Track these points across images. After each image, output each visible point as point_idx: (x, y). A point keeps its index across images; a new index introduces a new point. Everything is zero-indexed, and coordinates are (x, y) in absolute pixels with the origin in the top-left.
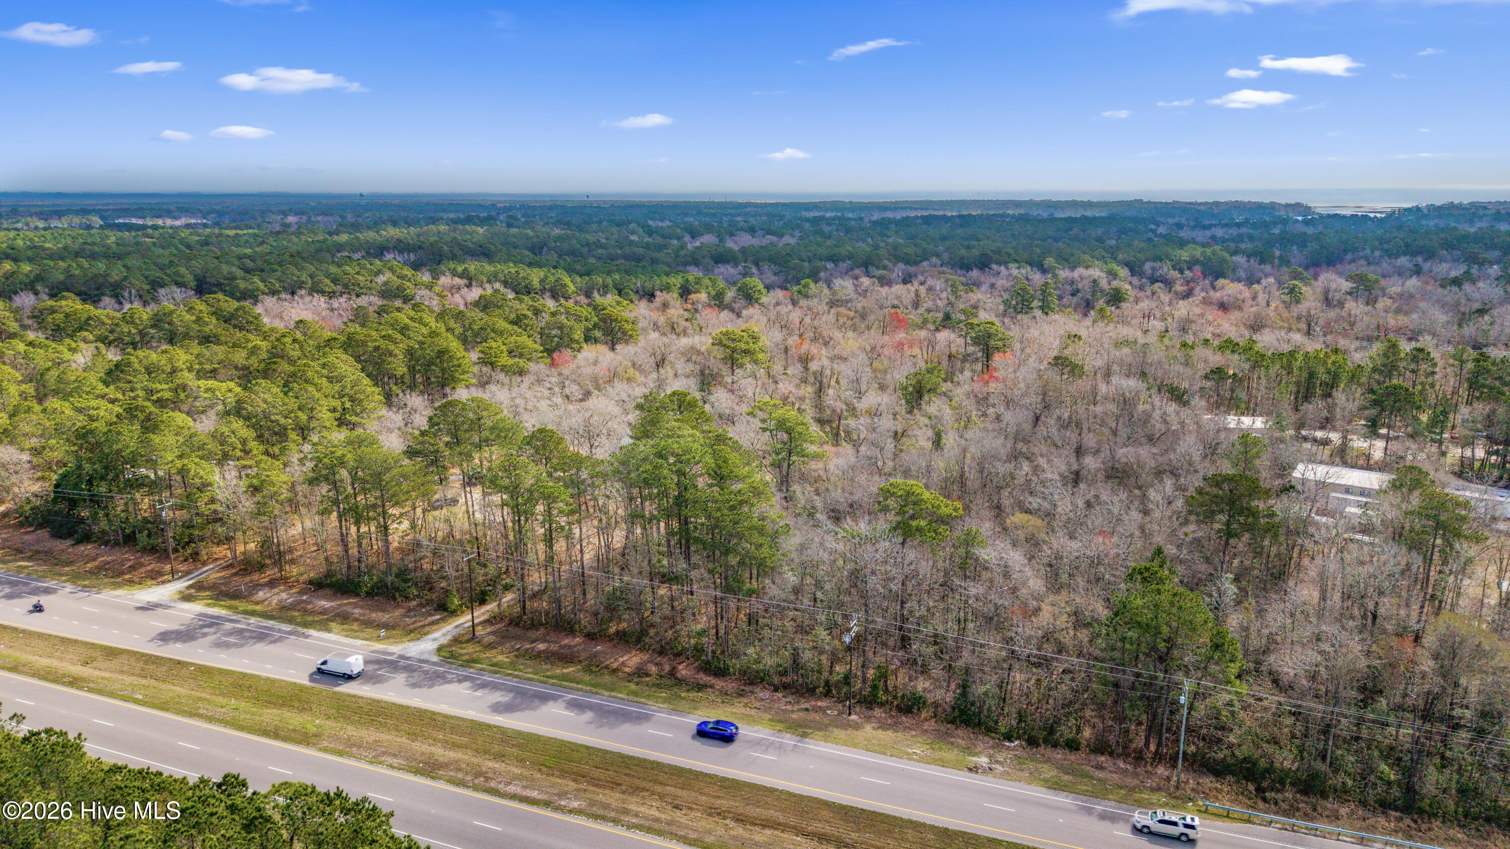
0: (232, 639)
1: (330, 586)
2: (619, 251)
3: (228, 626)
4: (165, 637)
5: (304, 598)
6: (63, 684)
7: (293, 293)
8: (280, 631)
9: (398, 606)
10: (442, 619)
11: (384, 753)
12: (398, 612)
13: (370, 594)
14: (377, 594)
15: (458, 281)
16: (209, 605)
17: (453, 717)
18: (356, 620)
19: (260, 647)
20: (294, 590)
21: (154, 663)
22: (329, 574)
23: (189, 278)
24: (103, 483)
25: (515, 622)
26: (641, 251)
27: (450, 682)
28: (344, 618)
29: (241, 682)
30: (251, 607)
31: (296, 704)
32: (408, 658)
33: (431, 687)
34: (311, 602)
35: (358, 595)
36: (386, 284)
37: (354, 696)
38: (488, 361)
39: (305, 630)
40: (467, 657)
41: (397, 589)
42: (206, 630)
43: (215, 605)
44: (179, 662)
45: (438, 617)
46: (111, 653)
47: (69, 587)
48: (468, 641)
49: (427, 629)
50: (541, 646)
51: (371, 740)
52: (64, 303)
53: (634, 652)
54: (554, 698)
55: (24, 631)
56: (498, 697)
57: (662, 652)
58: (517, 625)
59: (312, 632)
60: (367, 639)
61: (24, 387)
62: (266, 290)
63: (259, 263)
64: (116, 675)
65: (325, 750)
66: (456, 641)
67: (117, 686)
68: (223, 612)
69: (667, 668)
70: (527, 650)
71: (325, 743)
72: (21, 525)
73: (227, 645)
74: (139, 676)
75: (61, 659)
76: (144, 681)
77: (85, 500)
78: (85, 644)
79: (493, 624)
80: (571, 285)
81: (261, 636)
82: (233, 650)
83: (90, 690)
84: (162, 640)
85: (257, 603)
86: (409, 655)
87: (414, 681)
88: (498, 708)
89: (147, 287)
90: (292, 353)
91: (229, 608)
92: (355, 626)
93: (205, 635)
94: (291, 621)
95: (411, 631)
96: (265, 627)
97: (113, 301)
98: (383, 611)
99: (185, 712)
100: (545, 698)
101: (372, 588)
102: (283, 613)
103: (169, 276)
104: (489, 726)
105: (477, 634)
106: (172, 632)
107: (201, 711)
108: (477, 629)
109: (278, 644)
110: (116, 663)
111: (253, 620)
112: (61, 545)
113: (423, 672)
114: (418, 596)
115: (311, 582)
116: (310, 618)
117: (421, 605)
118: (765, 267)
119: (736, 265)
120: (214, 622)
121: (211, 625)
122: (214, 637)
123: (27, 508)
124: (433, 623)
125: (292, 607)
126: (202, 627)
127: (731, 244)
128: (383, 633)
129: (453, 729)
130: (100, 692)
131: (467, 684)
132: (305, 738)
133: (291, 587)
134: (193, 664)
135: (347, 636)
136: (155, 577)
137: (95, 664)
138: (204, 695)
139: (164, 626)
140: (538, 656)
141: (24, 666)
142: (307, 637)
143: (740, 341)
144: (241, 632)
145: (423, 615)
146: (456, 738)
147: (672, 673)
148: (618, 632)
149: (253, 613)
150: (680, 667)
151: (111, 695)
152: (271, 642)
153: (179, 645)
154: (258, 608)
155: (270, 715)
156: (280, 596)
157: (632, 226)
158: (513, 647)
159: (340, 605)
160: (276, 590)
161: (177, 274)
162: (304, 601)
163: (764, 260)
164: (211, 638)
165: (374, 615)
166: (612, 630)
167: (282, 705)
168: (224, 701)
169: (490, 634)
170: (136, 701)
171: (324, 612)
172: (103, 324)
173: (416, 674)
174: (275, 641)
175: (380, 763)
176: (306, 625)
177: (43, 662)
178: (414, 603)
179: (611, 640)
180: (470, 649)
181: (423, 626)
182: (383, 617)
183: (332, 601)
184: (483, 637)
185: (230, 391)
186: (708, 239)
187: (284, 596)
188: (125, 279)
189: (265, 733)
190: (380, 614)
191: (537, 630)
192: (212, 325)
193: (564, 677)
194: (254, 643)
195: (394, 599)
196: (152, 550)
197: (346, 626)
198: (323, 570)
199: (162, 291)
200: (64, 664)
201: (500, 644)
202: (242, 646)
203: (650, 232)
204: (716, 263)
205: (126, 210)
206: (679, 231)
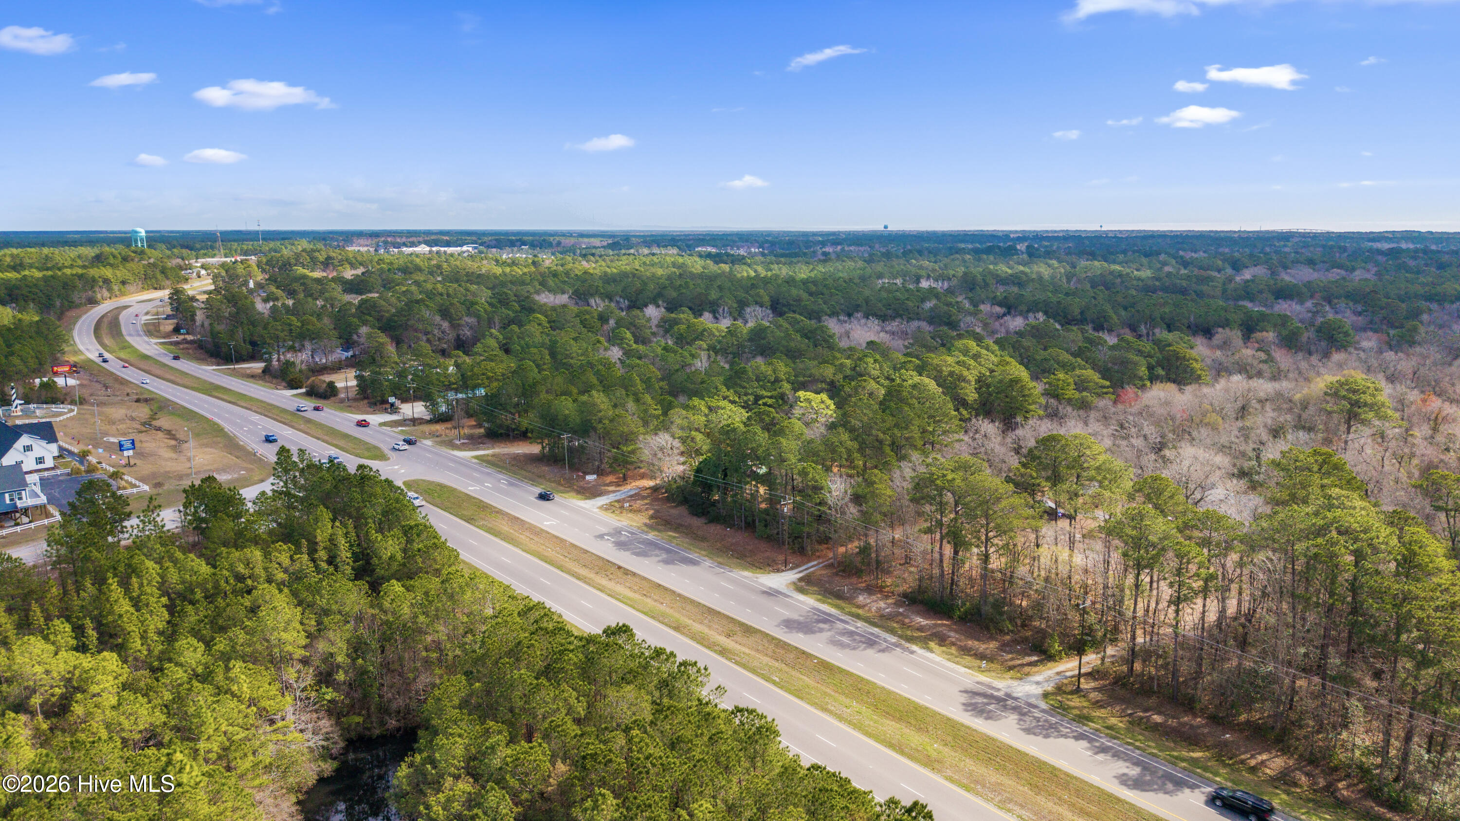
0: (845, 640)
1: (922, 602)
2: (1157, 283)
3: (840, 625)
4: (790, 625)
5: (901, 610)
6: (715, 651)
7: (850, 315)
8: (885, 641)
9: (992, 638)
10: (1040, 661)
11: (1011, 801)
12: (993, 645)
13: (964, 619)
14: (970, 621)
15: (998, 310)
16: (819, 600)
17: (1076, 778)
18: (953, 644)
19: (870, 652)
20: (890, 601)
21: (783, 648)
22: (921, 590)
23: (766, 299)
24: (735, 475)
25: (1120, 682)
26: (1184, 283)
27: (1065, 736)
28: (942, 640)
29: (860, 686)
30: (854, 610)
31: (913, 722)
32: (1016, 699)
33: (1047, 736)
34: (907, 617)
35: (950, 617)
36: (932, 309)
37: (968, 728)
38: (1053, 393)
39: (907, 645)
40: (1076, 712)
41: (992, 620)
42: (822, 625)
43: (824, 602)
44: (804, 652)
45: (1035, 658)
46: (748, 630)
47: (708, 563)
48: (1072, 693)
49: (1027, 669)
50: (1157, 718)
51: (993, 780)
52: (682, 316)
53: (1274, 753)
54: (1193, 787)
55: (679, 595)
56: (1122, 767)
57: (1312, 761)
58: (1124, 685)
59: (914, 648)
60: (969, 668)
61: (661, 384)
62: (829, 312)
63: (821, 287)
64: (753, 653)
65: (950, 779)
66: (1059, 689)
67: (756, 664)
68: (833, 611)
69: (1322, 782)
70: (1141, 718)
71: (949, 773)
72: (668, 500)
73: (842, 645)
74: (772, 657)
75: (710, 627)
76: (777, 664)
77: (719, 487)
78: (728, 617)
79: (1095, 679)
80: (1114, 317)
81: (871, 643)
82: (847, 650)
83: (737, 663)
84: (787, 627)
85: (859, 607)
86: (1015, 695)
87: (1026, 726)
88: (1124, 780)
89: (735, 305)
90: (873, 372)
91: (837, 607)
92: (953, 650)
93: (821, 630)
94: (892, 632)
95: (1011, 668)
96: (872, 634)
97: (711, 316)
98: (978, 640)
99: (816, 703)
100: (1180, 784)
101: (966, 613)
102: (882, 621)
103: (752, 296)
104: (1119, 800)
105: (1082, 686)
106: (794, 621)
107: (829, 707)
108: (1082, 680)
109: (886, 654)
110: (752, 640)
111: (860, 624)
112: (697, 522)
113: (1035, 718)
114: (1012, 631)
115: (905, 595)
116: (909, 633)
117: (1016, 642)
118: (1342, 304)
119: (1302, 303)
120: (827, 619)
121: (825, 621)
122: (829, 634)
123: (674, 486)
124: (1030, 664)
125: (890, 617)
126: (819, 621)
127: (1286, 278)
128: (984, 664)
129: (1078, 793)
130: (744, 666)
131: (1084, 744)
132: (929, 762)
133: (887, 597)
134: (816, 657)
135: (949, 660)
136: (771, 566)
137: (735, 638)
138: (828, 690)
139: (788, 614)
140: (1155, 728)
141: (684, 627)
142: (912, 652)
143: (1364, 393)
144: (851, 634)
145: (1019, 653)
146: (1082, 803)
147: (1330, 789)
148: (1248, 722)
149: (858, 617)
150: (1340, 785)
151: (753, 671)
152: (880, 651)
153: (801, 635)
154: (860, 612)
155: (890, 727)
156: (878, 604)
157: (1163, 257)
158: (1123, 710)
159: (936, 625)
160: (874, 598)
161: (758, 295)
162: (901, 614)
163: (1338, 297)
164: (827, 635)
165: (970, 642)
166: (1243, 717)
167: (900, 719)
168: (848, 701)
169: (1094, 689)
170: (774, 683)
171: (921, 629)
172: (714, 336)
173: (1027, 718)
174: (883, 651)
175: (1009, 811)
176: (910, 639)
177: (697, 627)
178: (1008, 637)
179: (1241, 731)
180: (1076, 702)
181: (1023, 665)
182: (982, 647)
183: (926, 619)
184: (1088, 691)
185: (823, 402)
186: (1260, 271)
187: (882, 604)
188: (721, 298)
189: (891, 745)
190: (976, 643)
191: (1149, 697)
192: (798, 341)
193: (1194, 762)
194: (865, 649)
195: (988, 628)
196: (769, 539)
197: (944, 648)
198: (915, 584)
199: (748, 310)
200: (711, 633)
201: (1109, 704)
202: (854, 649)
203: (1185, 264)
204: (1277, 298)
205: (703, 240)
206: (1220, 263)
